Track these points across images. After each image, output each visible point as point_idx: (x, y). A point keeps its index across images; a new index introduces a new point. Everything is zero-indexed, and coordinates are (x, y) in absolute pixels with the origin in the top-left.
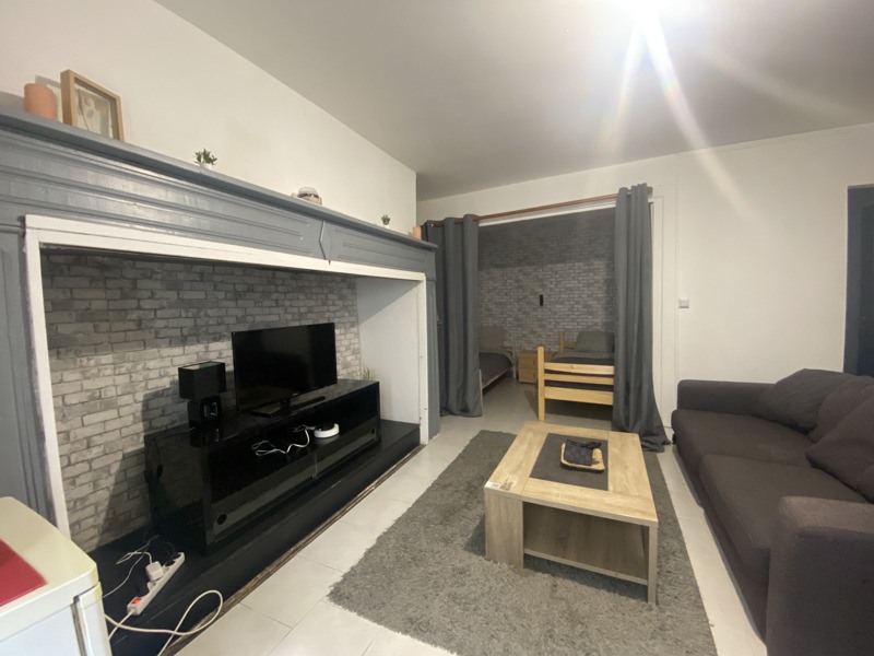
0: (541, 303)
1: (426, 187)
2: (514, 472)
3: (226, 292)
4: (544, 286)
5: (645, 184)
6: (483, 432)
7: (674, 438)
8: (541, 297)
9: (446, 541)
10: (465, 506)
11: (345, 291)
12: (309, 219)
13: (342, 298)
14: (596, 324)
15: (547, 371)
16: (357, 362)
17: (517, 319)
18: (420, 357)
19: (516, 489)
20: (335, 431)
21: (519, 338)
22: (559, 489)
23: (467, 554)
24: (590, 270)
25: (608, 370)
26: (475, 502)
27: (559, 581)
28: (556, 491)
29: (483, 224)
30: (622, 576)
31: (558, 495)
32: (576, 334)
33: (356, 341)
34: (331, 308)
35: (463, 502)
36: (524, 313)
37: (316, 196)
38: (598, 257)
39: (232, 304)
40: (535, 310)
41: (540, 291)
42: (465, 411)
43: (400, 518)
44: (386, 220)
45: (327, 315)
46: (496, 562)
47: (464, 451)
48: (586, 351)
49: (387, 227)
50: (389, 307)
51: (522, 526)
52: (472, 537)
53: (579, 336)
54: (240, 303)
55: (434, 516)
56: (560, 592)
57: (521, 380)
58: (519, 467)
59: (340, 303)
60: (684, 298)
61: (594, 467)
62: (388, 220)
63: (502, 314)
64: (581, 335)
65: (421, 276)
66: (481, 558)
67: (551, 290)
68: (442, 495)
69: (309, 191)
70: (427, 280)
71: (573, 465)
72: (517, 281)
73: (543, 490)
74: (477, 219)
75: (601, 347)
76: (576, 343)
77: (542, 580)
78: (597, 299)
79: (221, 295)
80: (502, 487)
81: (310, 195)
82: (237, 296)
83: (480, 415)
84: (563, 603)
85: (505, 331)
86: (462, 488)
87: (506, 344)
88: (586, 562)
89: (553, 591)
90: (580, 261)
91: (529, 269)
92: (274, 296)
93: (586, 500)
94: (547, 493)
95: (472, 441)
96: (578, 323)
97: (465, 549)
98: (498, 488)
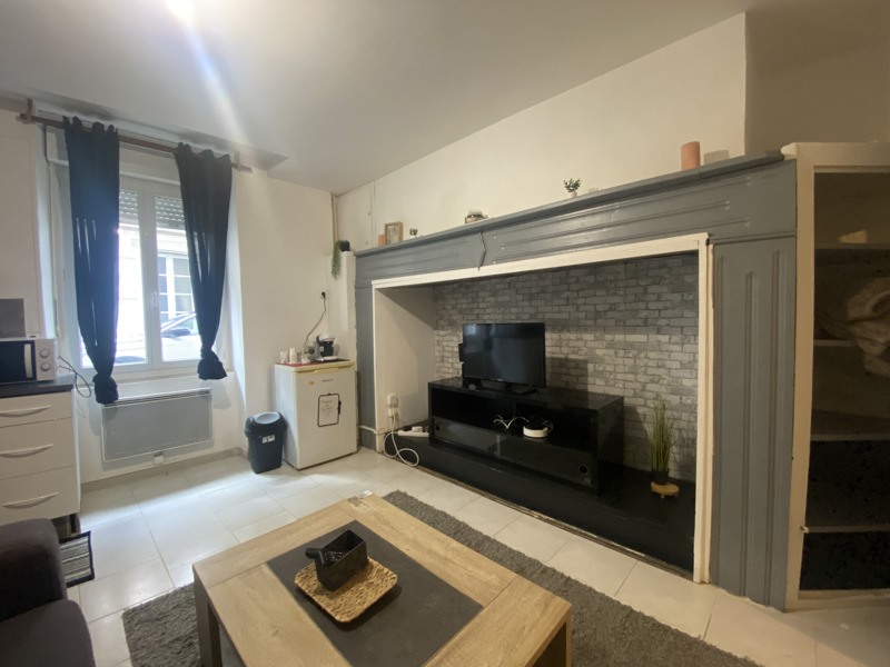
3: (524, 295)
39: (527, 304)
54: (534, 303)
79: (520, 297)
82: (531, 297)
92: (565, 295)
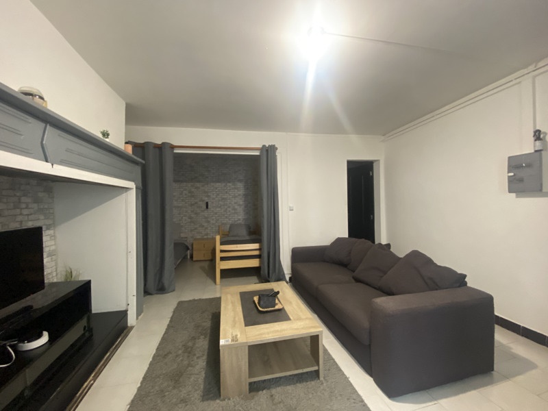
0: (207, 207)
1: (133, 115)
2: (234, 326)
4: (208, 196)
5: (274, 145)
6: (180, 304)
7: (290, 278)
8: (207, 203)
9: (184, 401)
10: (189, 365)
11: (41, 195)
12: (31, 120)
13: (37, 201)
14: (239, 220)
15: (222, 251)
16: (53, 264)
17: (190, 218)
18: (128, 252)
19: (242, 339)
20: (45, 338)
21: (191, 231)
22: (267, 328)
23: (206, 403)
24: (235, 188)
25: (256, 246)
26: (195, 358)
27: (273, 391)
28: (266, 331)
29: (176, 151)
30: (305, 370)
31: (268, 333)
32: (228, 226)
33: (53, 243)
34: (25, 212)
35: (186, 363)
36: (196, 214)
37: (41, 98)
38: (240, 181)
40: (203, 211)
41: (206, 199)
42: (162, 290)
43: (133, 401)
44: (106, 134)
45: (20, 218)
46: (229, 399)
47: (171, 321)
48: (235, 236)
49: (107, 140)
50: (93, 211)
51: (247, 364)
52: (205, 388)
53: (230, 227)
55: (165, 384)
56: (277, 398)
57: (194, 259)
58: (234, 321)
59: (35, 206)
60: (291, 205)
61: (277, 307)
62: (108, 135)
63: (179, 214)
64: (232, 226)
65: (131, 185)
66: (218, 401)
67: (214, 199)
68: (166, 364)
69: (34, 91)
70: (136, 188)
71: (266, 310)
72: (190, 192)
73: (257, 333)
74: (173, 147)
75: (243, 233)
76: (229, 232)
77: (263, 395)
78: (239, 205)
80: (233, 340)
81: (36, 96)
83: (174, 290)
84: (282, 405)
85: (182, 226)
86: (180, 352)
87: (182, 235)
88: (285, 371)
89: (273, 400)
90: (229, 182)
91: (198, 185)
93: (284, 330)
94: (261, 334)
95: (174, 312)
96: (229, 219)
97: (203, 401)
98: (230, 342)
